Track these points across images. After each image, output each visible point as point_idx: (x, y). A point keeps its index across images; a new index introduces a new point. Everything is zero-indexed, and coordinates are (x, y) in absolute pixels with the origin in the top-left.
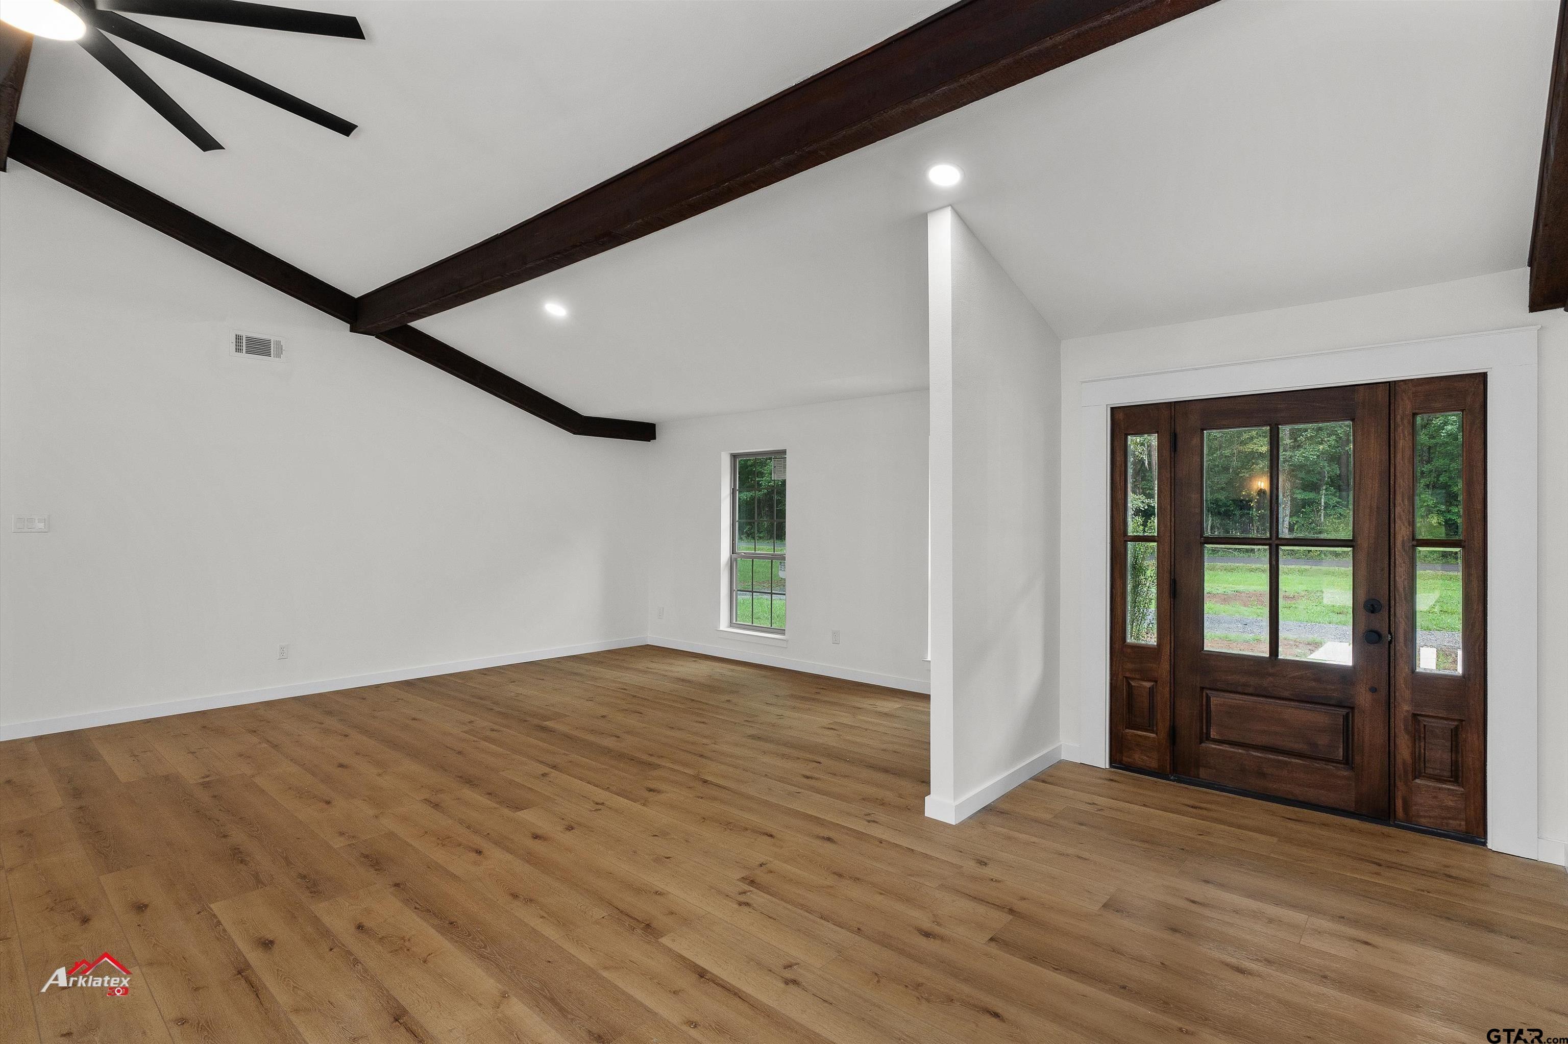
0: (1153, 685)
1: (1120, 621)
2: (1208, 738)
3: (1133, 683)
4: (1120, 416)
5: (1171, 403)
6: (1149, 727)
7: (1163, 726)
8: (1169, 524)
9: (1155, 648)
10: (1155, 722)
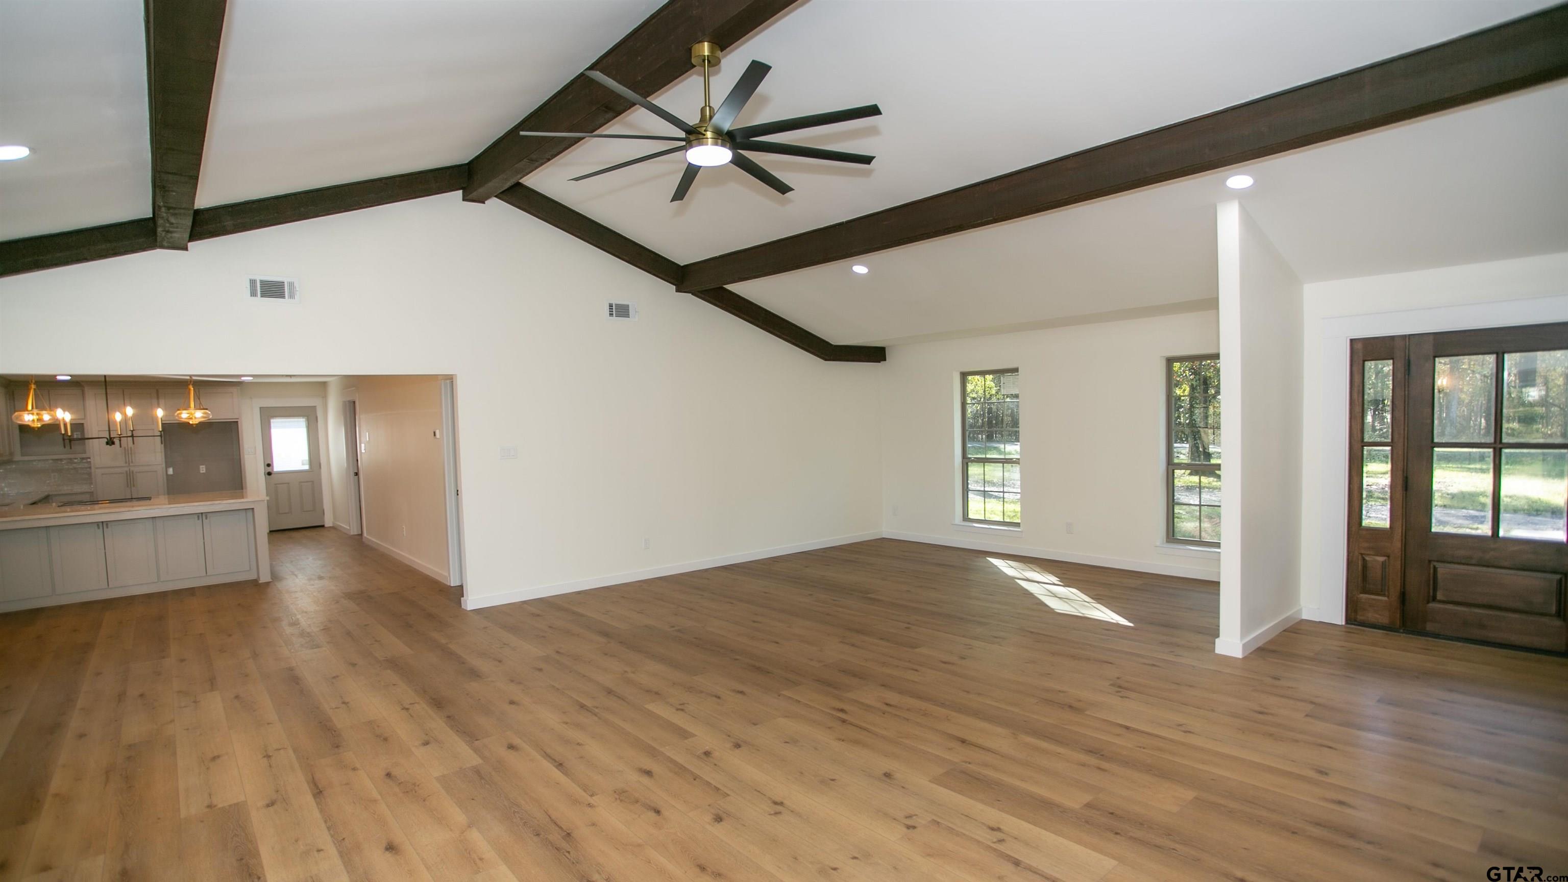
0: (1385, 560)
1: (1357, 510)
2: (1434, 599)
3: (1367, 558)
4: (1359, 346)
5: (1405, 336)
6: (1382, 592)
7: (1395, 591)
8: (1402, 432)
9: (1388, 531)
10: (1387, 588)
